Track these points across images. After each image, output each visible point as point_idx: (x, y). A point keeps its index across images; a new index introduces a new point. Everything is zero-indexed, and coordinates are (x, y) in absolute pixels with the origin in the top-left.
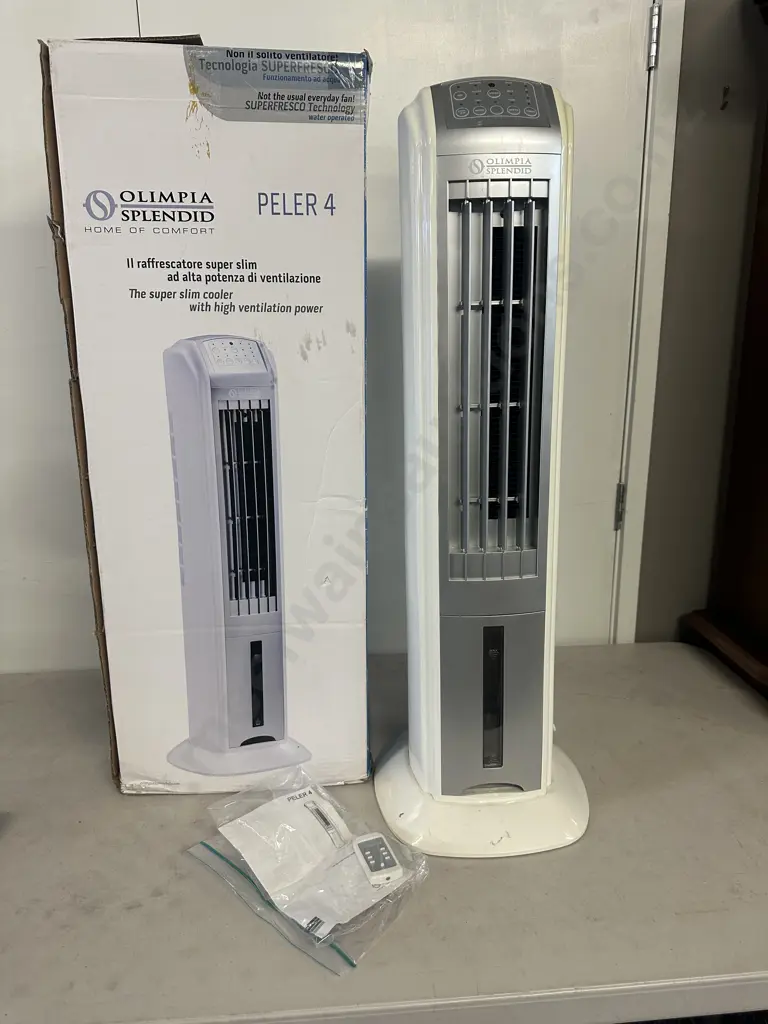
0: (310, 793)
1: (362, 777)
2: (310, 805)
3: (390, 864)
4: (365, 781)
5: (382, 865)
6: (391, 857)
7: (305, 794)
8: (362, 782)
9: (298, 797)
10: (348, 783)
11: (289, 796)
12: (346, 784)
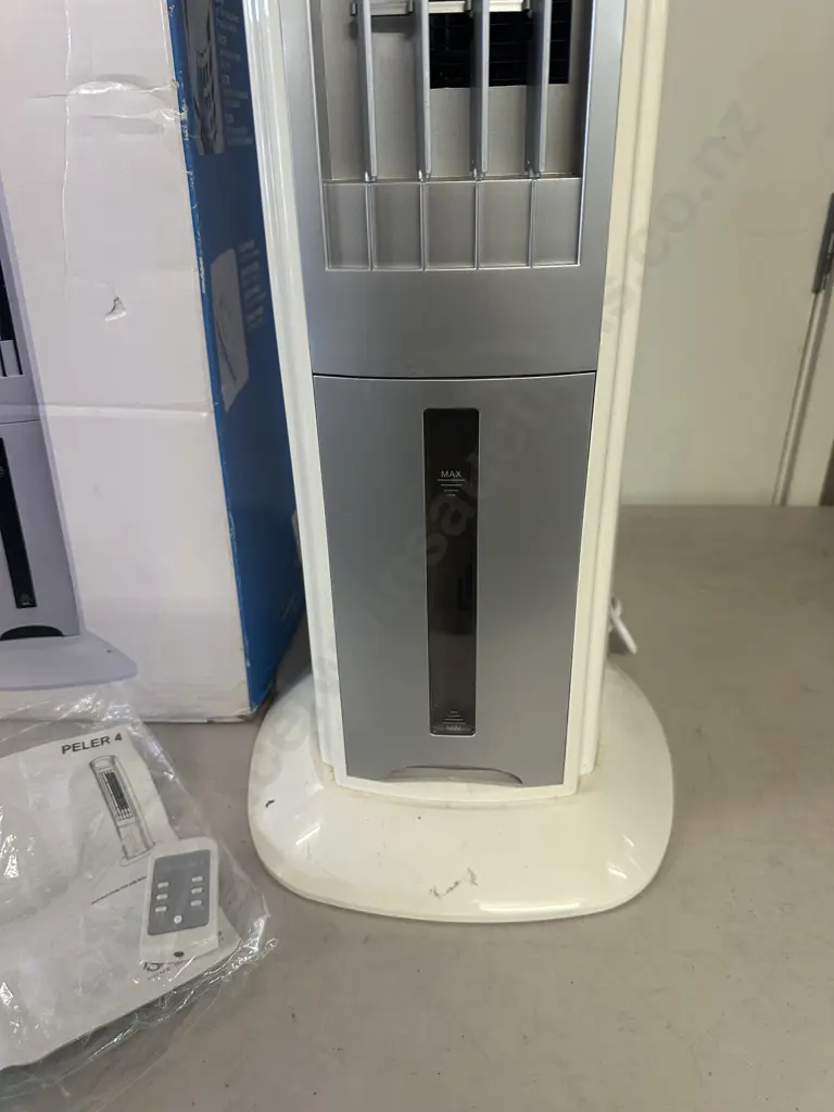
0: (119, 738)
1: (238, 712)
2: (103, 766)
3: (194, 920)
5: (178, 920)
6: (205, 903)
7: (105, 740)
8: (240, 720)
9: (88, 744)
10: (217, 720)
11: (70, 742)
12: (210, 723)
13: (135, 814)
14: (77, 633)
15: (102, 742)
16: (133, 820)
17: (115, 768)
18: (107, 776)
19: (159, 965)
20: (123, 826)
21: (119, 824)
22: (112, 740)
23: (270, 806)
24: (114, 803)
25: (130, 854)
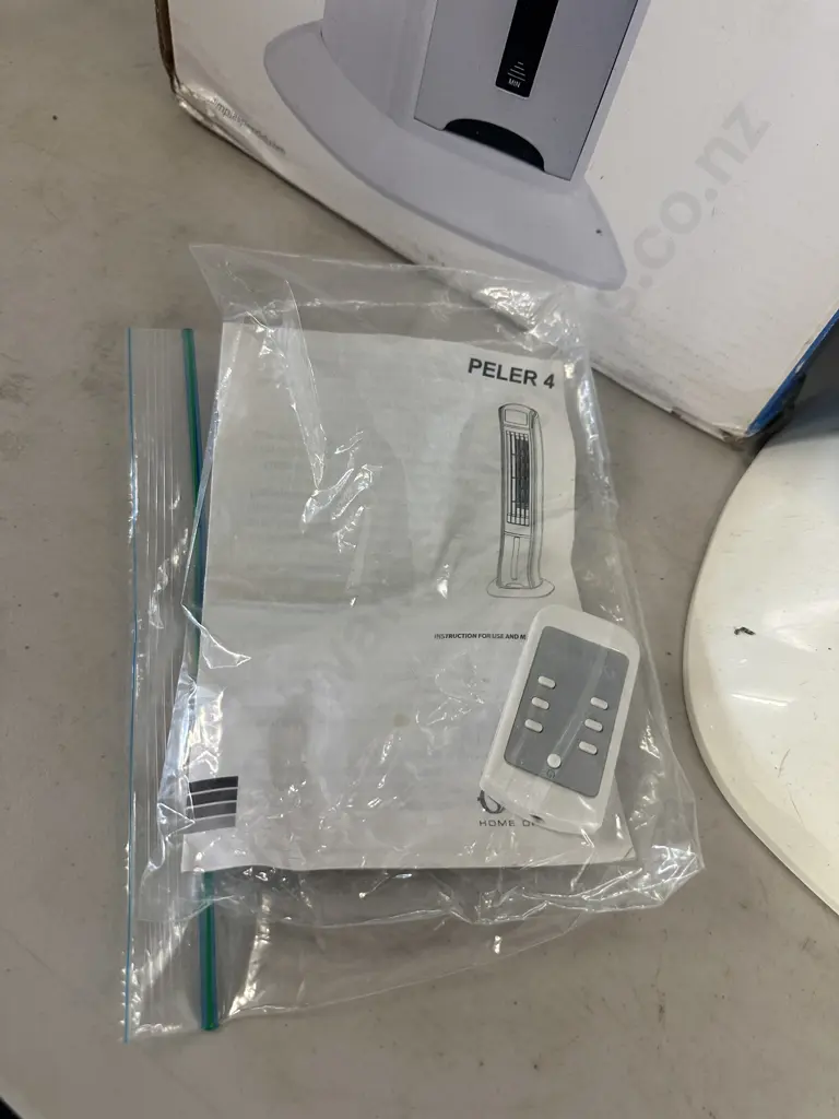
0: (550, 382)
2: (516, 420)
3: (577, 778)
4: (729, 441)
5: (553, 761)
6: (601, 755)
7: (530, 377)
8: (721, 437)
9: (506, 373)
10: (684, 417)
11: (485, 355)
12: (675, 416)
13: (534, 524)
14: (567, 175)
15: (526, 378)
16: (527, 531)
17: (533, 434)
18: (518, 442)
19: (500, 809)
20: (511, 534)
21: (509, 528)
22: (540, 381)
23: (742, 634)
24: (512, 493)
25: (505, 580)
